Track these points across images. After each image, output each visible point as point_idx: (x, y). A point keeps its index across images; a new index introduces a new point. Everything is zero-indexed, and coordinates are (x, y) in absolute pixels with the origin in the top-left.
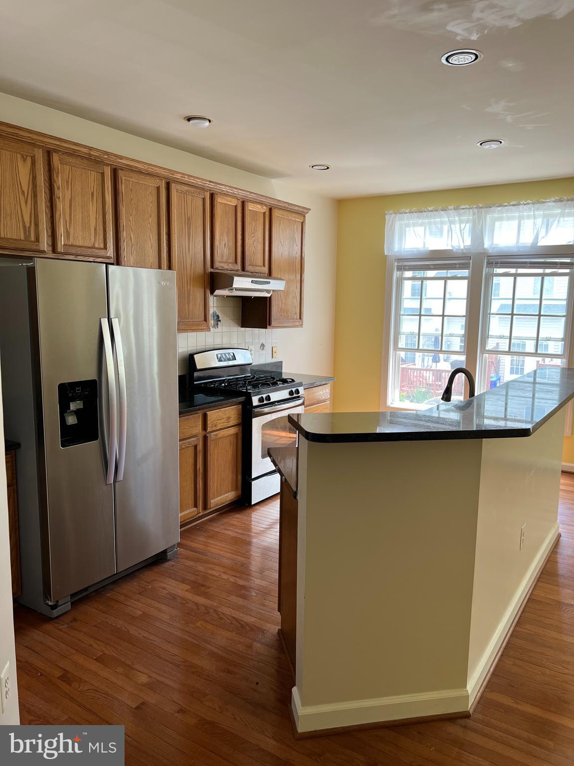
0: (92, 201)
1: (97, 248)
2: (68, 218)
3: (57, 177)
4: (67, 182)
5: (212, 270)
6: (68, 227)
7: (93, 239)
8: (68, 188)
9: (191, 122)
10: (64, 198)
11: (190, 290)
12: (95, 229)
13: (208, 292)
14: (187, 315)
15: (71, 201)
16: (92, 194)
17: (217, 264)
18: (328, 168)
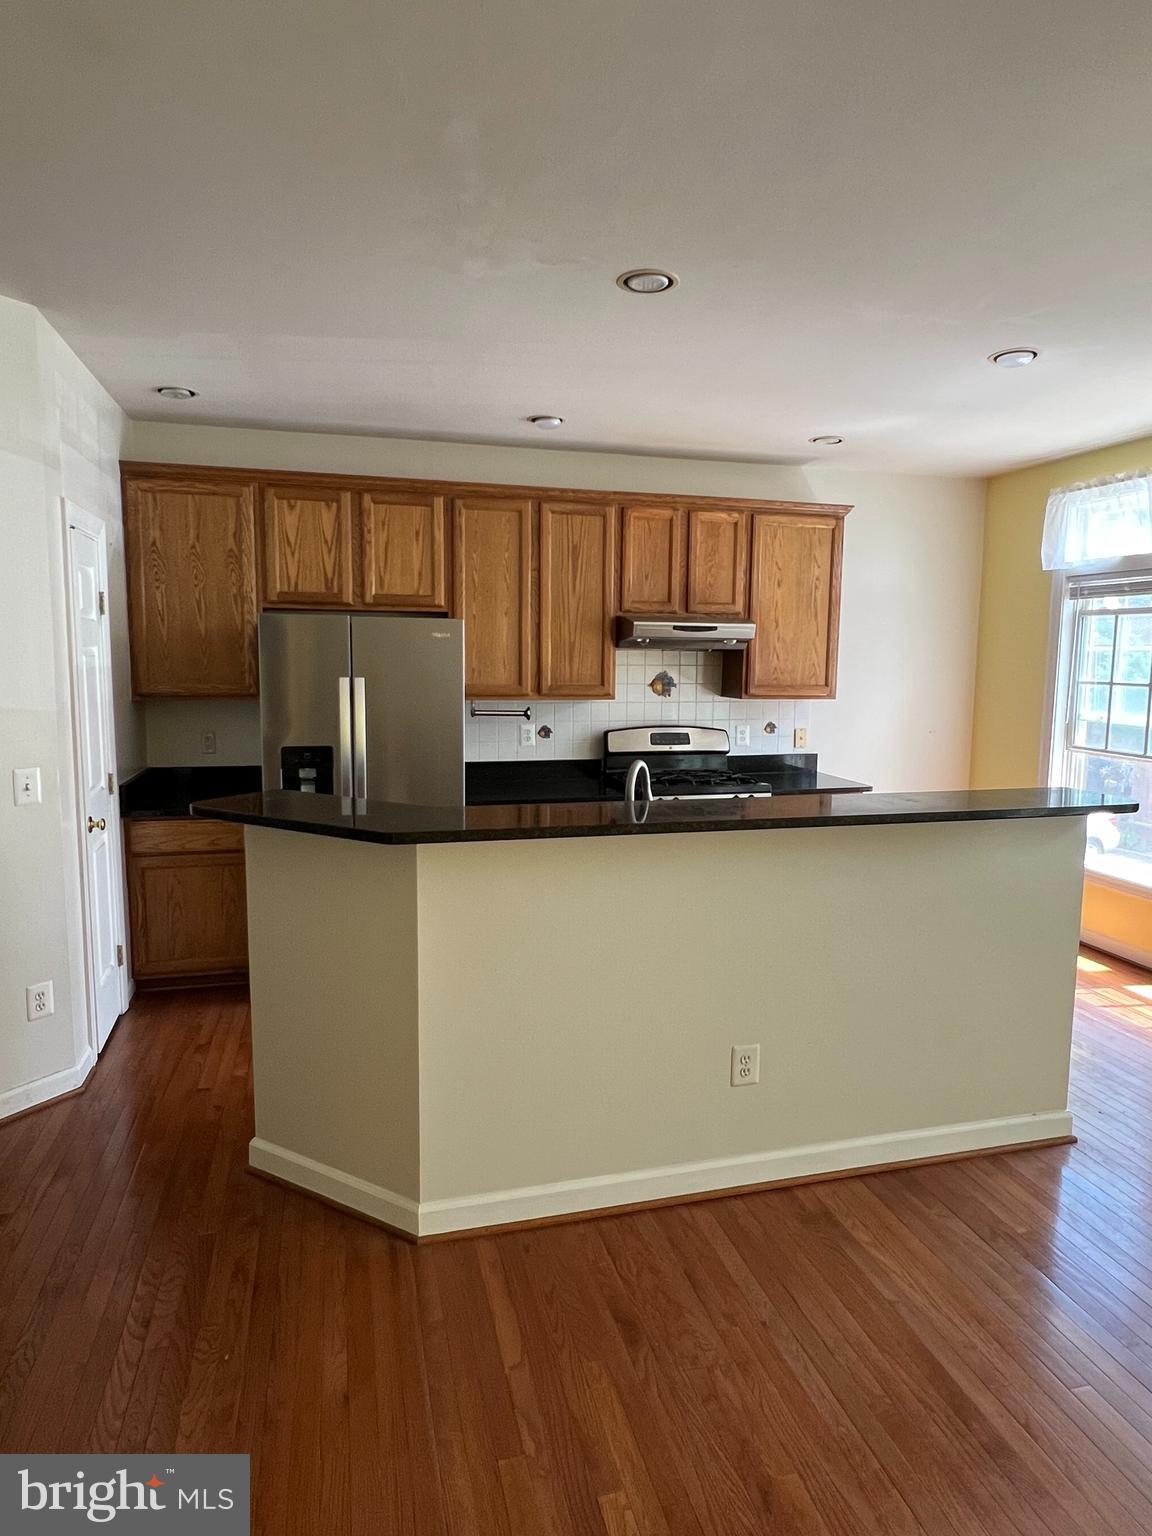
0: (417, 540)
1: (422, 596)
2: (382, 564)
3: (368, 519)
4: (383, 524)
5: (620, 614)
6: (382, 574)
7: (416, 585)
8: (383, 530)
9: (536, 423)
10: (377, 541)
11: (574, 642)
12: (420, 574)
13: (609, 643)
14: (568, 676)
15: (387, 544)
16: (417, 534)
17: (627, 605)
18: (840, 441)
